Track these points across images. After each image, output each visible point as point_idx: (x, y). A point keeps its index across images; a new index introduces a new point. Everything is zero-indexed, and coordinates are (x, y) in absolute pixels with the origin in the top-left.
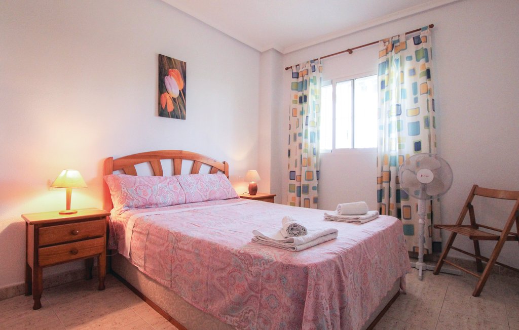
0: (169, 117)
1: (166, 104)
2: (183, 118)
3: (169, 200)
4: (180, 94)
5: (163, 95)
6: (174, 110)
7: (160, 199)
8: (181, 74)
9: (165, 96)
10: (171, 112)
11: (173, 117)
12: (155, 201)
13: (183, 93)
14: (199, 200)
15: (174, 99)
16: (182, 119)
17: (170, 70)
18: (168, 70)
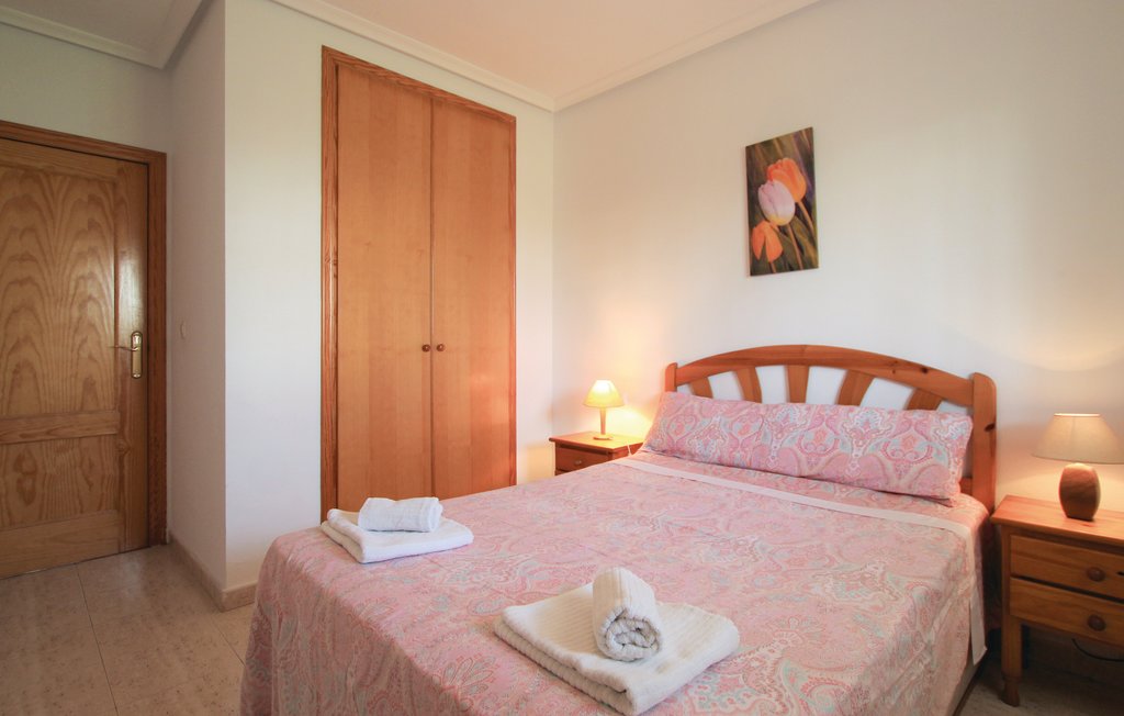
0: (772, 272)
1: (764, 245)
2: (810, 264)
3: (714, 451)
4: (798, 212)
5: (756, 230)
6: (783, 254)
7: (696, 446)
8: (798, 163)
9: (761, 231)
10: (775, 261)
11: (780, 270)
12: (686, 447)
13: (806, 207)
14: (788, 470)
15: (782, 230)
16: (805, 268)
17: (772, 166)
18: (766, 170)
